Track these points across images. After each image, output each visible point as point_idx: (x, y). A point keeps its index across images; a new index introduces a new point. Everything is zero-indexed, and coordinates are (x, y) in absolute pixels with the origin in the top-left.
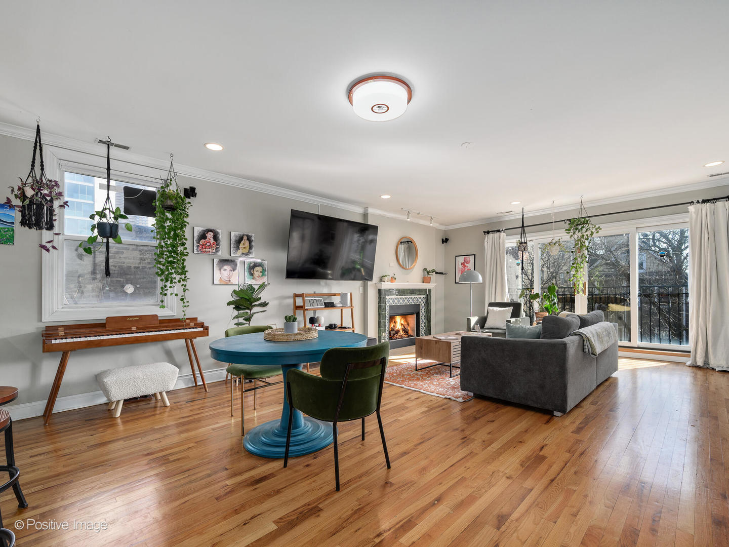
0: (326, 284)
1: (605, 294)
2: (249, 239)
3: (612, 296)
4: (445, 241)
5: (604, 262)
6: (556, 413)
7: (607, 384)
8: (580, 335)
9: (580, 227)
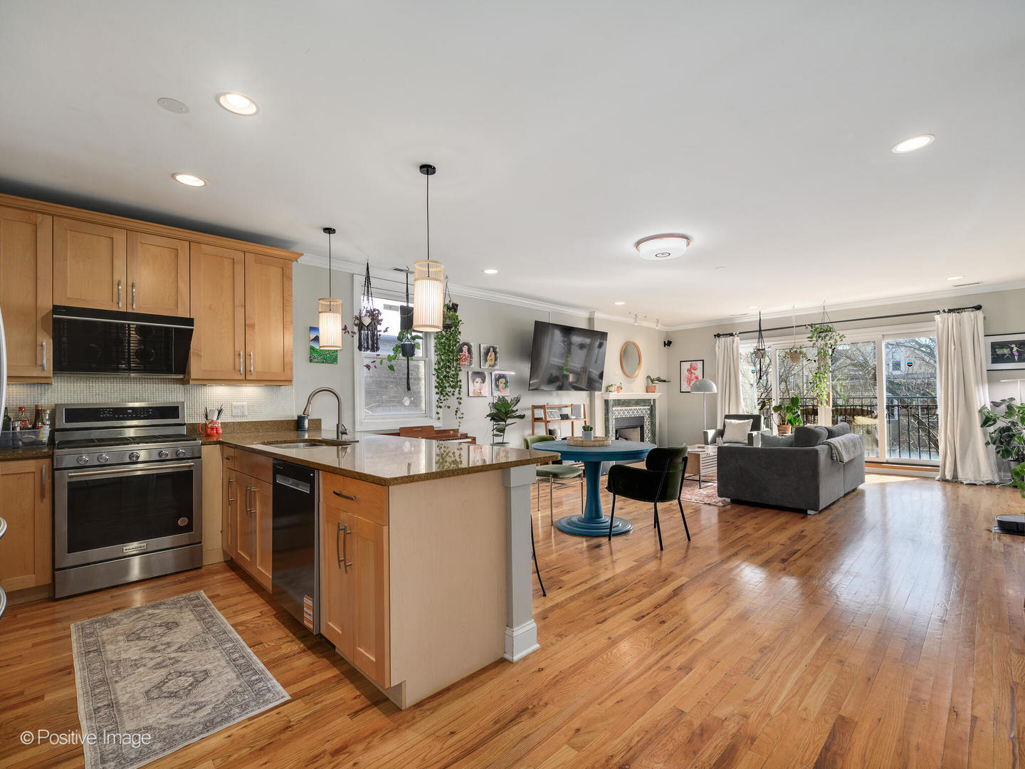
0: (557, 395)
1: (851, 406)
2: (495, 351)
3: (858, 407)
4: (668, 344)
5: (849, 361)
6: (809, 512)
7: (853, 493)
8: (828, 444)
9: (823, 335)
